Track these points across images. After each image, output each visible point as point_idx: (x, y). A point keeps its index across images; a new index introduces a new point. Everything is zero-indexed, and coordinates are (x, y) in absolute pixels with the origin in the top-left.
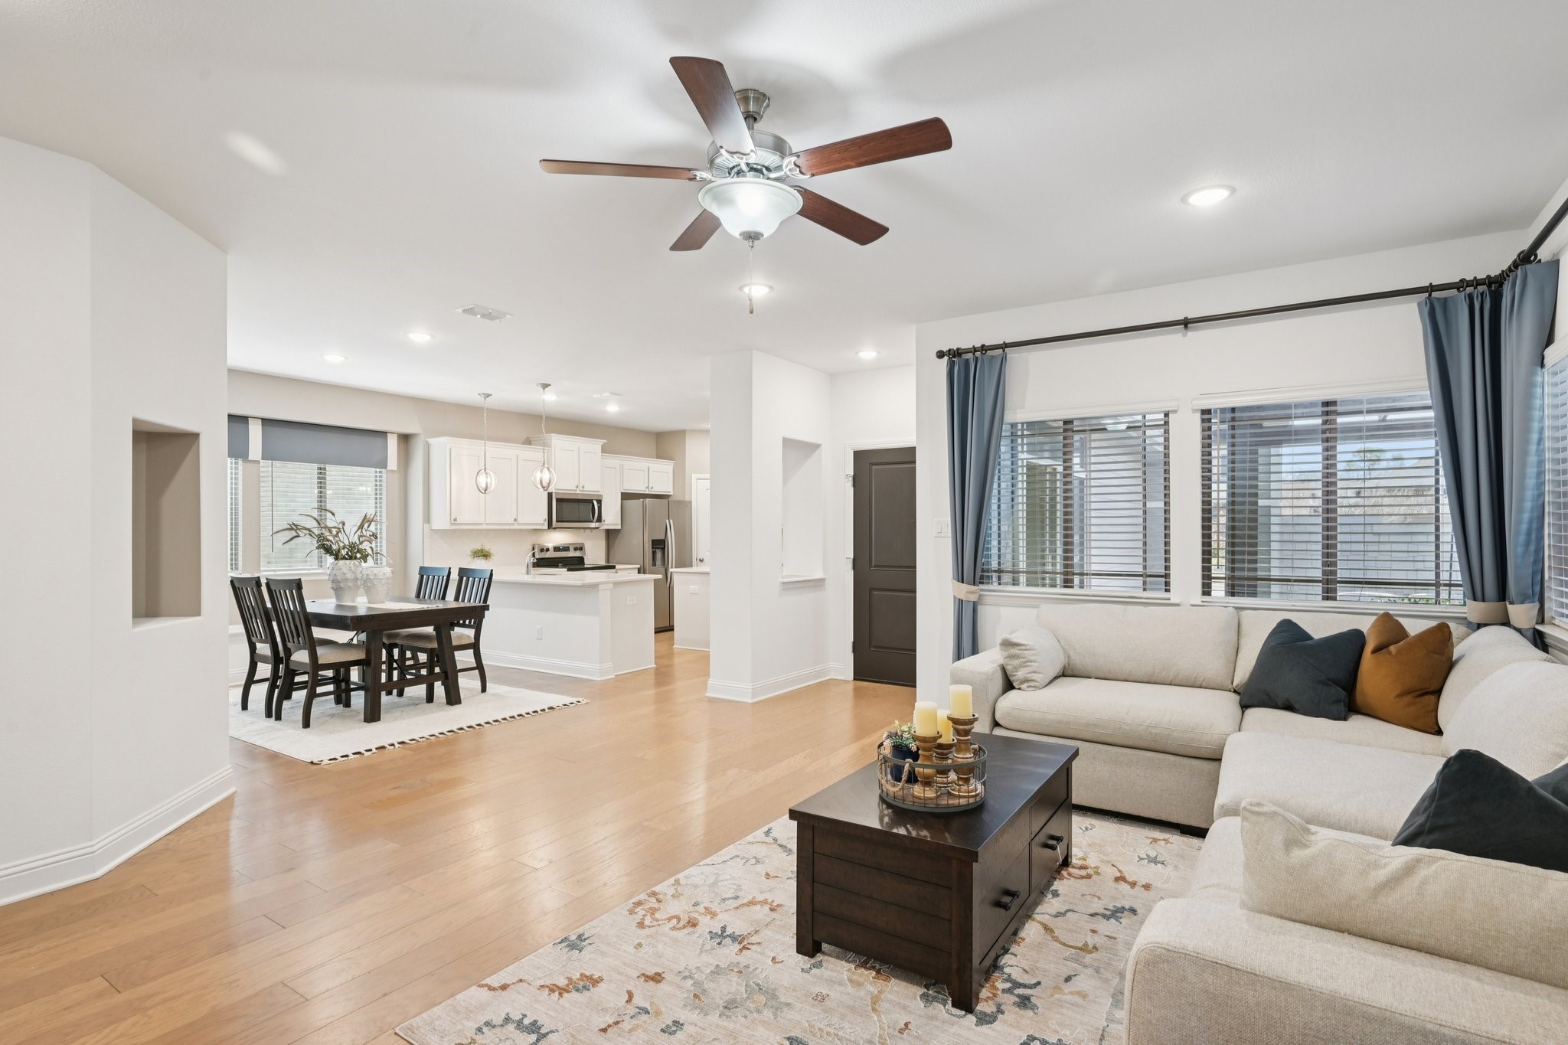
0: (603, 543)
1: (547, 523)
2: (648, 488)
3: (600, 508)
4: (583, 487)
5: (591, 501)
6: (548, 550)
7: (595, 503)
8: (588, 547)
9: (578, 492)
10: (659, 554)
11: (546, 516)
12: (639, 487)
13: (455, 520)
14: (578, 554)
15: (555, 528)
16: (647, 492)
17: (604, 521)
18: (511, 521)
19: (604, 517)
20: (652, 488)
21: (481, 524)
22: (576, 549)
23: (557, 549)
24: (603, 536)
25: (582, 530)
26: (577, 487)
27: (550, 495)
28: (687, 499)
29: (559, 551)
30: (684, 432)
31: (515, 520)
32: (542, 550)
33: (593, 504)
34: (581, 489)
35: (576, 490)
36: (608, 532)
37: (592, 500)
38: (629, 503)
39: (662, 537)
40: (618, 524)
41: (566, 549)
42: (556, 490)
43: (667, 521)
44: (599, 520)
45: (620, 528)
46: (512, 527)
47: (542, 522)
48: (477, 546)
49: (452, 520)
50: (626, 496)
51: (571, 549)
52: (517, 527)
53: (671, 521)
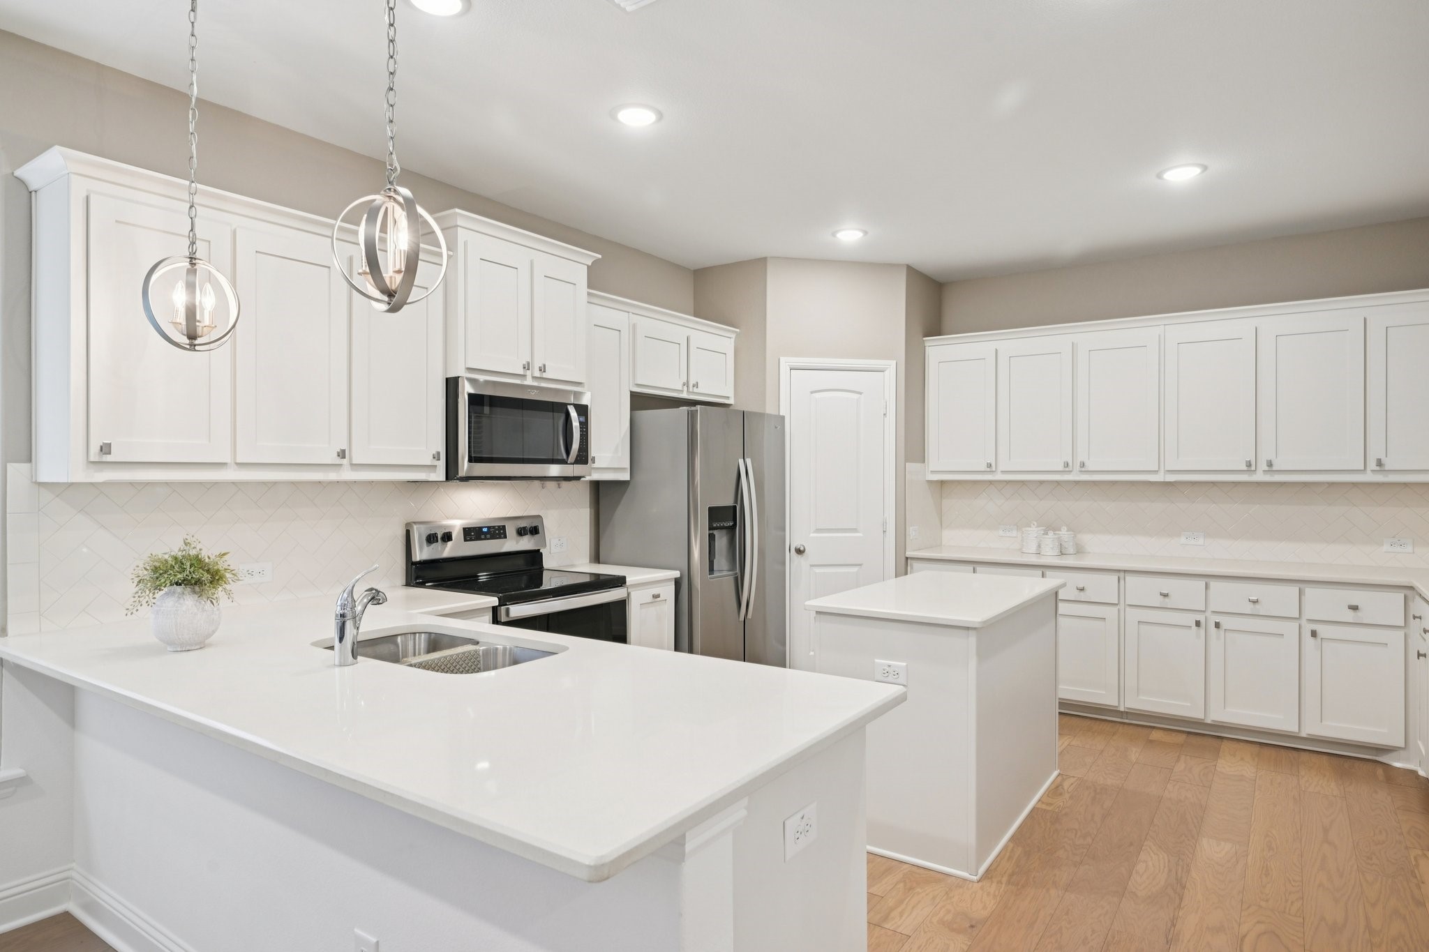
0: (584, 515)
1: (442, 464)
2: (687, 384)
3: (584, 426)
4: (543, 369)
5: (561, 408)
6: (447, 537)
7: (573, 414)
8: (550, 526)
9: (529, 382)
10: (721, 541)
11: (438, 443)
12: (668, 382)
13: (105, 449)
14: (526, 544)
15: (467, 479)
16: (684, 395)
17: (593, 460)
18: (332, 458)
19: (594, 451)
20: (696, 385)
21: (221, 465)
22: (521, 532)
23: (472, 533)
24: (585, 496)
25: (537, 483)
26: (527, 367)
27: (452, 385)
28: (770, 410)
29: (478, 538)
30: (763, 261)
31: (342, 454)
32: (431, 539)
33: (568, 415)
34: (537, 374)
35: (524, 376)
36: (597, 486)
37: (565, 405)
38: (649, 416)
39: (728, 501)
40: (623, 469)
41: (497, 532)
42: (470, 370)
43: (741, 461)
44: (583, 458)
45: (625, 476)
46: (332, 476)
47: (428, 461)
48: (169, 546)
49: (94, 448)
50: (640, 401)
51: (511, 530)
52: (347, 475)
53: (749, 461)
